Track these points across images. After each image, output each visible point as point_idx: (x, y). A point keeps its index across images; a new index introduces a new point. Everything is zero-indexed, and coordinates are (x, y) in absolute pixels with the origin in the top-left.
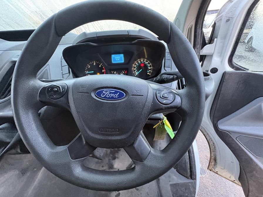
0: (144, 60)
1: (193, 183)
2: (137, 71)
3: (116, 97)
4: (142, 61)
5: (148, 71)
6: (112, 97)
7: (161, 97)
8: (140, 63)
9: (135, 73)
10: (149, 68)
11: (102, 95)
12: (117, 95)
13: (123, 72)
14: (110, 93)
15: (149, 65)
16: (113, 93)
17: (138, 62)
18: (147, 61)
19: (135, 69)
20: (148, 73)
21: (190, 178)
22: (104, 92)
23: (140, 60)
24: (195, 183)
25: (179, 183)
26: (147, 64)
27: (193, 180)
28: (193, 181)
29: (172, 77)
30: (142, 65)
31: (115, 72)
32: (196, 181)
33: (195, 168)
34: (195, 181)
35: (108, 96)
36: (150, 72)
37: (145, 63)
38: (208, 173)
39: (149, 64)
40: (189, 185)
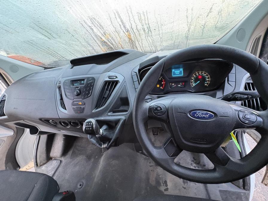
0: (202, 73)
1: (247, 194)
2: (194, 83)
3: (207, 117)
4: (200, 73)
5: (206, 83)
6: (204, 117)
7: (243, 118)
8: (198, 75)
9: (192, 84)
10: (207, 80)
11: (196, 115)
12: (207, 116)
13: (181, 84)
14: (202, 114)
15: (207, 77)
16: (204, 114)
17: (195, 74)
18: (205, 73)
19: (192, 81)
20: (205, 85)
21: (242, 188)
22: (197, 113)
23: (198, 73)
24: (249, 194)
25: (229, 190)
26: (205, 76)
27: (246, 190)
28: (247, 192)
29: (247, 97)
30: (200, 77)
31: (173, 84)
32: (250, 192)
33: (249, 179)
34: (248, 192)
35: (201, 116)
36: (207, 83)
37: (204, 75)
38: (260, 188)
39: (207, 75)
40: (241, 195)
